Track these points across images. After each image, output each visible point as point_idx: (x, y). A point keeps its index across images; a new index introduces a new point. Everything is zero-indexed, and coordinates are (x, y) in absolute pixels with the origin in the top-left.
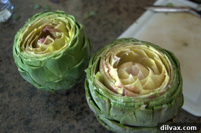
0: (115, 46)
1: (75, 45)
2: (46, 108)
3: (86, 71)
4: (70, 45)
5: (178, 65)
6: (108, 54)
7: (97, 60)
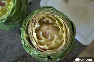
0: (39, 13)
1: (13, 13)
2: (8, 33)
3: (21, 29)
4: (10, 13)
5: (74, 33)
6: (35, 18)
7: (28, 22)
